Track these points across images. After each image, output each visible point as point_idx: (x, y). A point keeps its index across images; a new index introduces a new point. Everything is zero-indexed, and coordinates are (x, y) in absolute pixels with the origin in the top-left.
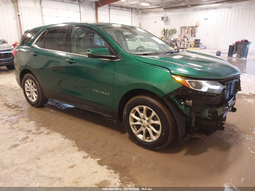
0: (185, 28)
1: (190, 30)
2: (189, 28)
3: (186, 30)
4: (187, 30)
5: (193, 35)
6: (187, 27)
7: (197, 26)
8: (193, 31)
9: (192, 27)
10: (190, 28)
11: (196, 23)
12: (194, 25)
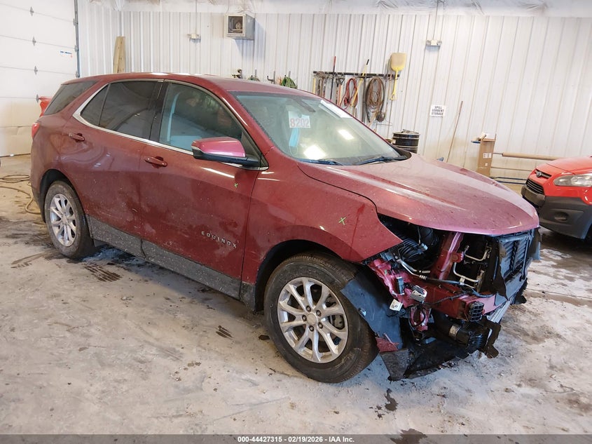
0: (336, 77)
1: (360, 92)
2: (355, 83)
3: (342, 88)
4: (347, 89)
5: (373, 116)
6: (347, 78)
7: (391, 76)
8: (374, 98)
9: (369, 75)
10: (360, 83)
11: (390, 61)
12: (378, 69)
